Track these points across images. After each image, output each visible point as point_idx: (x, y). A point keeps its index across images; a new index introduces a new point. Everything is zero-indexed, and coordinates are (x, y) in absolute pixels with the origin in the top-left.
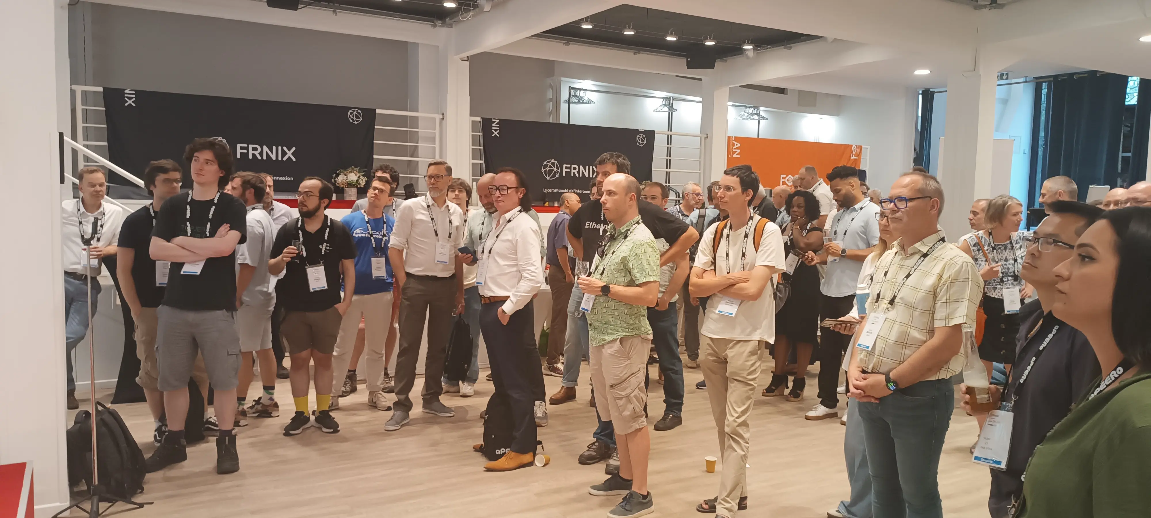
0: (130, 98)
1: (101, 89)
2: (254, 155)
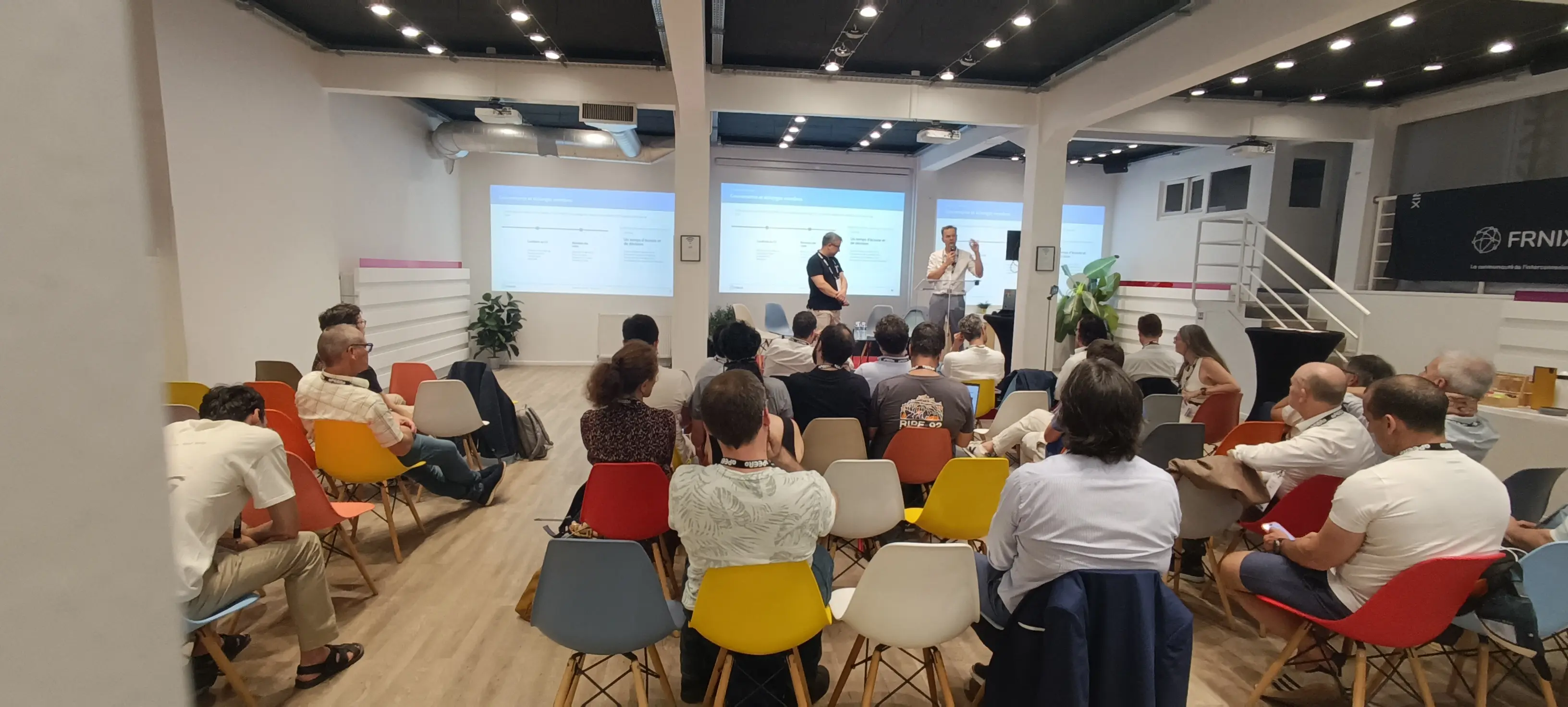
0: (1416, 201)
1: (1395, 198)
2: (1527, 243)
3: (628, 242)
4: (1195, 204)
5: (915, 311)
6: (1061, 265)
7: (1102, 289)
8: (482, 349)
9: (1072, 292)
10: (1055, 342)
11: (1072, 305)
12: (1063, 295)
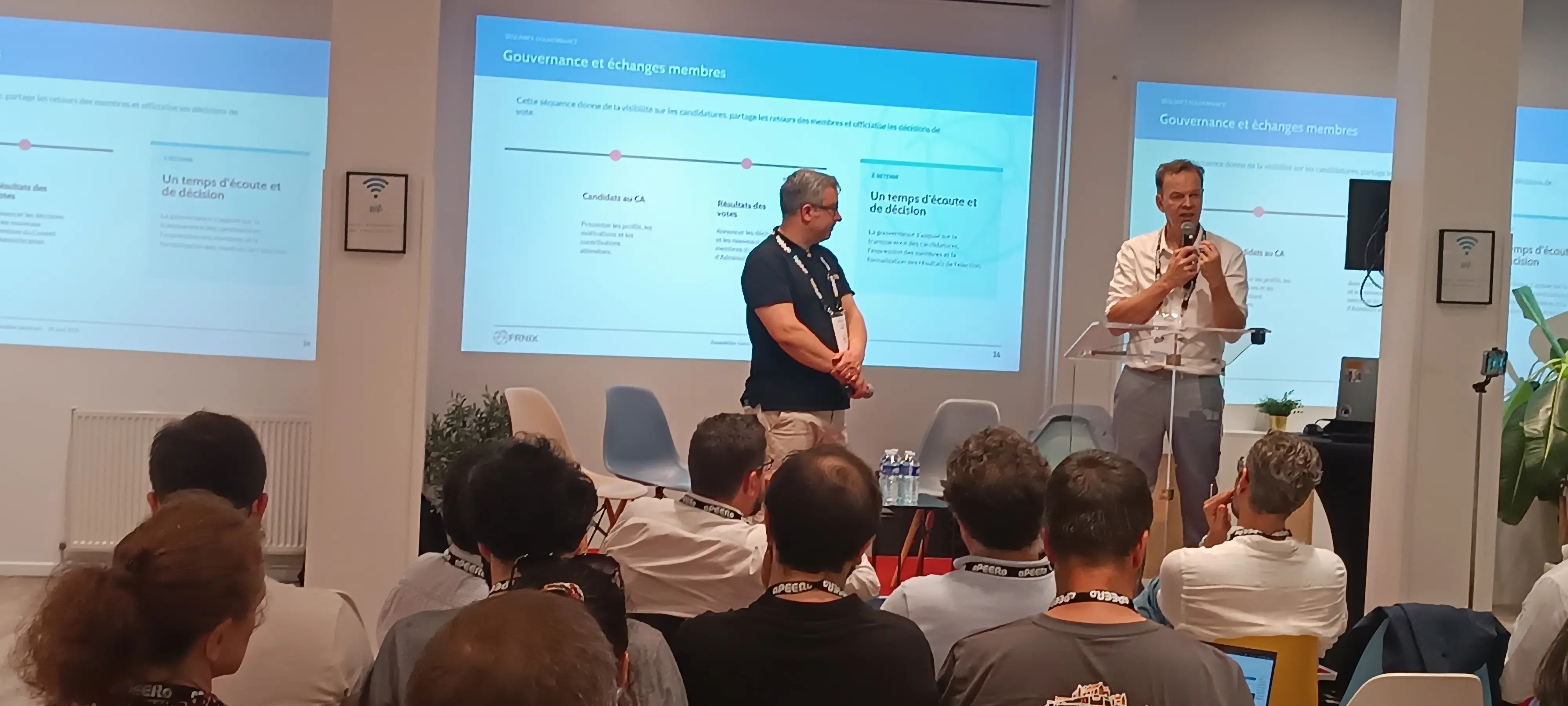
3: (179, 187)
5: (1067, 419)
6: (1512, 288)
9: (1548, 370)
10: (1498, 523)
11: (1548, 409)
12: (1522, 379)
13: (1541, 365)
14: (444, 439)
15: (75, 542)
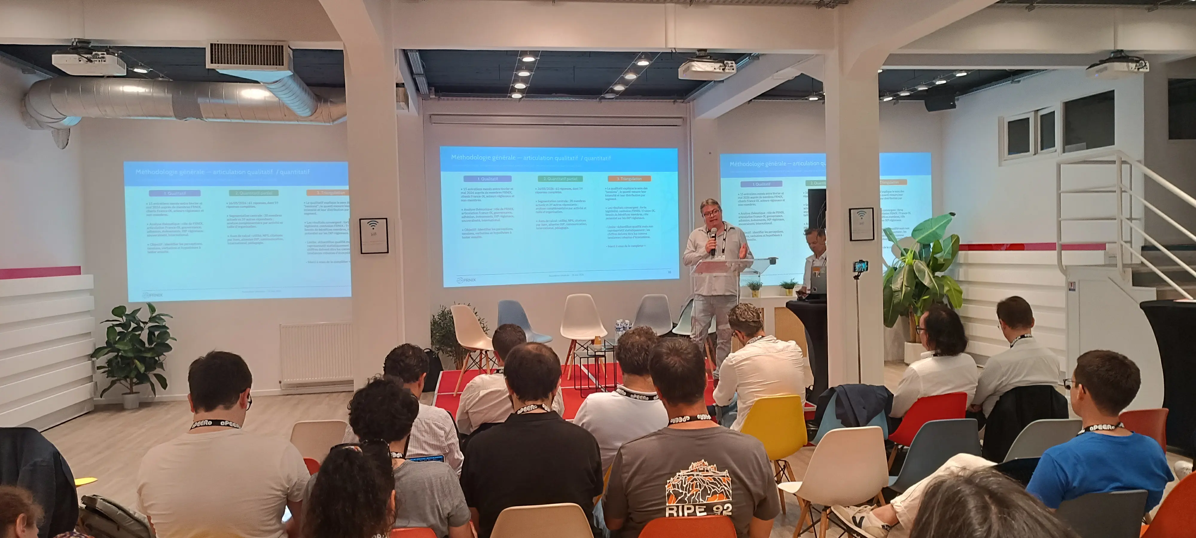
4: (1047, 142)
6: (883, 229)
7: (938, 256)
8: (113, 383)
9: (900, 262)
10: (884, 328)
11: (901, 279)
12: (890, 266)
13: (897, 260)
14: (438, 325)
15: (286, 380)
